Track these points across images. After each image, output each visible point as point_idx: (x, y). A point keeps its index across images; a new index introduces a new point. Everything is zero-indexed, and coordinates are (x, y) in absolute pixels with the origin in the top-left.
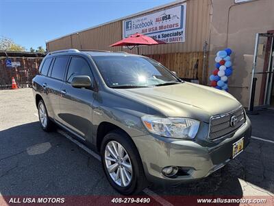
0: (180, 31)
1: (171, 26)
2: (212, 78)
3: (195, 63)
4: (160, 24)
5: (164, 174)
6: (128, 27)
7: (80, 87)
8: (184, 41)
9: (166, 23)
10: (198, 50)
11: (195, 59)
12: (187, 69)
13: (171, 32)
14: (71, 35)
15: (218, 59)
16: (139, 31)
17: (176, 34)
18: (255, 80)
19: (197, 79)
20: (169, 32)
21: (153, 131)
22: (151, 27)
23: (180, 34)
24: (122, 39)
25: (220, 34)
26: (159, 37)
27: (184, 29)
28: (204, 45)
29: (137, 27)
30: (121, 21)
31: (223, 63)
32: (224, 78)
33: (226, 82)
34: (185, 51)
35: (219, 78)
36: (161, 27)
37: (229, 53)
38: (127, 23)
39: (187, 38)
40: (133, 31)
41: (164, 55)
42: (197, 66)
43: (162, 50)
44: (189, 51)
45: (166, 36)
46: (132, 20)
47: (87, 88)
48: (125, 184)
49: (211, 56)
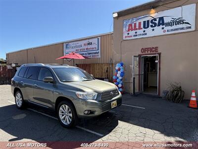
0: (97, 51)
1: (92, 48)
2: (114, 77)
3: (106, 69)
4: (87, 47)
5: (85, 113)
6: (67, 47)
7: (48, 82)
8: (100, 57)
9: (89, 47)
10: (107, 62)
11: (106, 67)
12: (102, 72)
13: (93, 52)
14: (27, 50)
15: (117, 68)
16: (74, 50)
17: (95, 53)
18: (134, 78)
19: (108, 78)
20: (92, 52)
21: (80, 97)
22: (81, 48)
23: (98, 53)
24: (63, 55)
25: (117, 55)
26: (86, 54)
27: (99, 51)
28: (110, 60)
29: (72, 48)
30: (63, 43)
31: (119, 70)
32: (120, 78)
33: (121, 80)
34: (101, 62)
35: (118, 78)
36: (87, 49)
37: (122, 65)
38: (67, 45)
39: (101, 56)
40: (71, 50)
41: (89, 64)
42: (107, 71)
43: (88, 62)
44: (103, 62)
45: (90, 54)
46: (70, 43)
47: (51, 82)
48: (69, 123)
49: (114, 65)
